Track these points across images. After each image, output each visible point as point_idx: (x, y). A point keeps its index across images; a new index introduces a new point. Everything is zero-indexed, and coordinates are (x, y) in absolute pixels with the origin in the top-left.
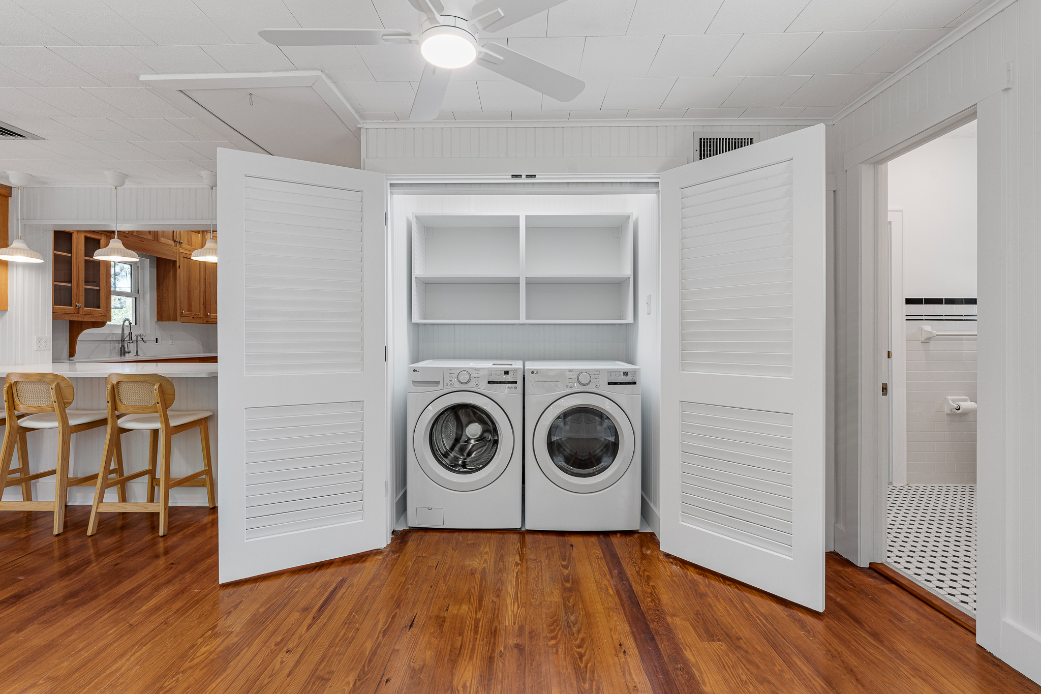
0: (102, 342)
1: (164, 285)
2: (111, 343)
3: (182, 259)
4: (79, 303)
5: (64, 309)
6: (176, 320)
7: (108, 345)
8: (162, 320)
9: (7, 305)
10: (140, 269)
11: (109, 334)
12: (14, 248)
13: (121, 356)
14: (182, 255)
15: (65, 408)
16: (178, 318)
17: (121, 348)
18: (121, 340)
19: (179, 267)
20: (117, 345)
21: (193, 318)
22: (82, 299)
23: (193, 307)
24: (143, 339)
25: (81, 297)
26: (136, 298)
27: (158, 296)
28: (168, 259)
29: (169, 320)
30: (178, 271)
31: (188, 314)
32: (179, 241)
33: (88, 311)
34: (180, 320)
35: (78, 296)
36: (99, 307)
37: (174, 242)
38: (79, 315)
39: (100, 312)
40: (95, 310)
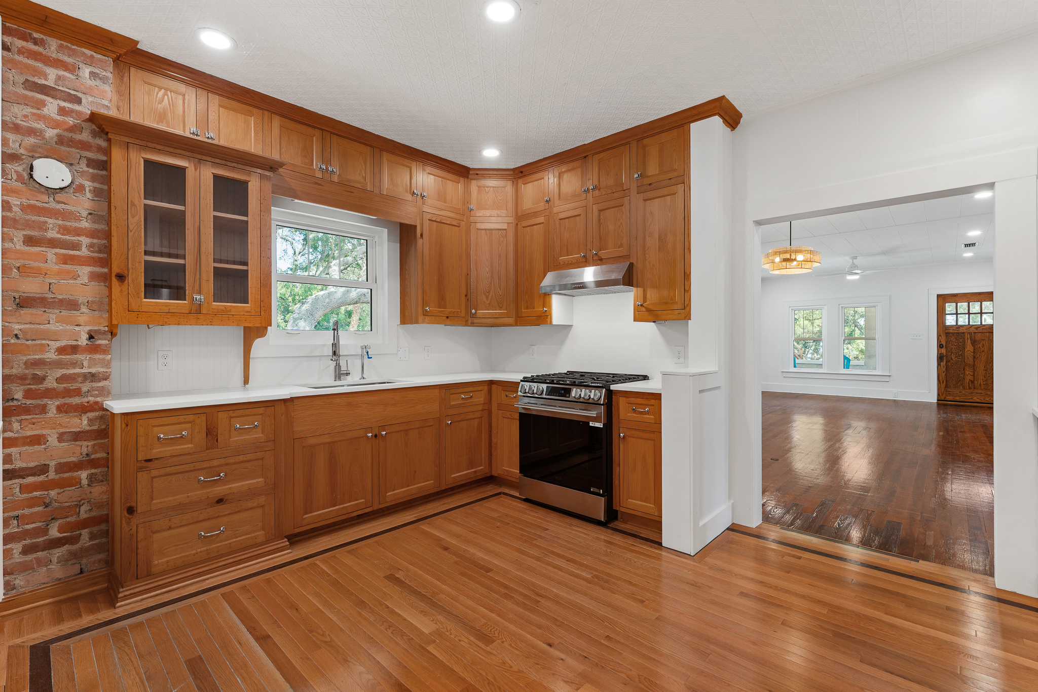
1: (407, 268)
3: (426, 223)
4: (200, 293)
5: (165, 305)
6: (418, 322)
8: (406, 323)
10: (379, 245)
13: (339, 381)
14: (426, 217)
16: (421, 318)
17: (336, 366)
19: (422, 235)
21: (447, 317)
22: (208, 287)
23: (447, 300)
24: (369, 353)
25: (204, 283)
26: (371, 290)
27: (401, 285)
28: (409, 225)
29: (411, 321)
30: (420, 242)
31: (435, 311)
32: (421, 194)
33: (220, 307)
34: (423, 322)
35: (198, 282)
36: (246, 301)
37: (413, 196)
38: (200, 316)
39: (249, 309)
40: (237, 306)
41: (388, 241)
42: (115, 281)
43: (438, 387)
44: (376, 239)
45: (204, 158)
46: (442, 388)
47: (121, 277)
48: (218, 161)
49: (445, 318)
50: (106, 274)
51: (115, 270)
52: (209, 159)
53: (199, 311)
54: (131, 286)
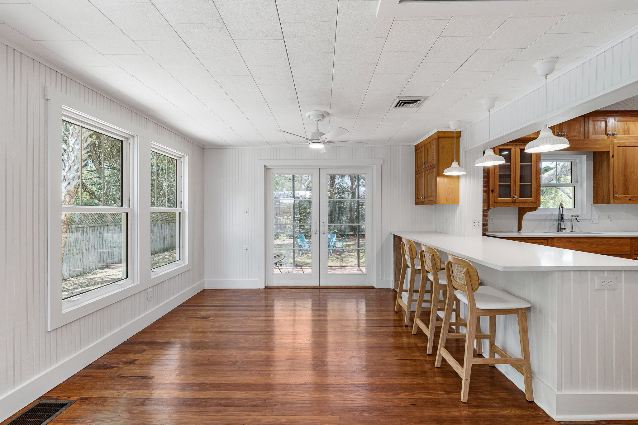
0: (544, 221)
1: (600, 174)
2: (550, 222)
3: (616, 149)
4: (515, 195)
5: (505, 200)
6: (609, 203)
7: (548, 223)
8: (597, 203)
9: (459, 201)
10: (579, 164)
11: (549, 215)
12: (452, 167)
13: (558, 231)
14: (616, 146)
15: (437, 272)
16: (612, 201)
17: (558, 225)
18: (558, 220)
19: (613, 156)
20: (555, 223)
21: (630, 200)
22: (518, 192)
23: (630, 190)
24: (576, 219)
25: (517, 191)
26: (574, 187)
27: (594, 183)
28: (603, 152)
29: (603, 202)
30: (612, 160)
31: (622, 197)
32: (613, 134)
33: (522, 200)
34: (614, 203)
35: (515, 191)
36: (531, 197)
37: (607, 136)
38: (515, 204)
39: (532, 200)
40: (528, 199)
41: (586, 161)
42: (491, 193)
43: (630, 238)
44: (578, 161)
45: (517, 143)
46: (632, 239)
47: (492, 191)
48: (522, 143)
49: (628, 200)
50: (487, 190)
51: (491, 189)
52: (518, 143)
53: (515, 202)
54: (495, 194)
